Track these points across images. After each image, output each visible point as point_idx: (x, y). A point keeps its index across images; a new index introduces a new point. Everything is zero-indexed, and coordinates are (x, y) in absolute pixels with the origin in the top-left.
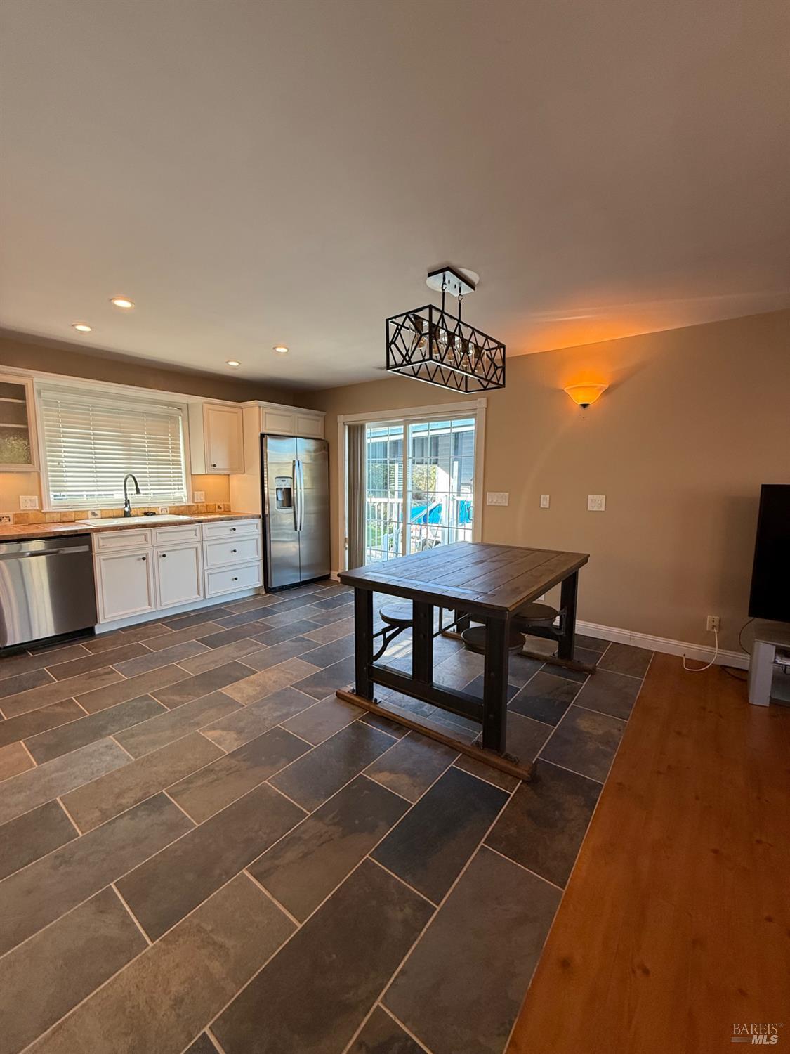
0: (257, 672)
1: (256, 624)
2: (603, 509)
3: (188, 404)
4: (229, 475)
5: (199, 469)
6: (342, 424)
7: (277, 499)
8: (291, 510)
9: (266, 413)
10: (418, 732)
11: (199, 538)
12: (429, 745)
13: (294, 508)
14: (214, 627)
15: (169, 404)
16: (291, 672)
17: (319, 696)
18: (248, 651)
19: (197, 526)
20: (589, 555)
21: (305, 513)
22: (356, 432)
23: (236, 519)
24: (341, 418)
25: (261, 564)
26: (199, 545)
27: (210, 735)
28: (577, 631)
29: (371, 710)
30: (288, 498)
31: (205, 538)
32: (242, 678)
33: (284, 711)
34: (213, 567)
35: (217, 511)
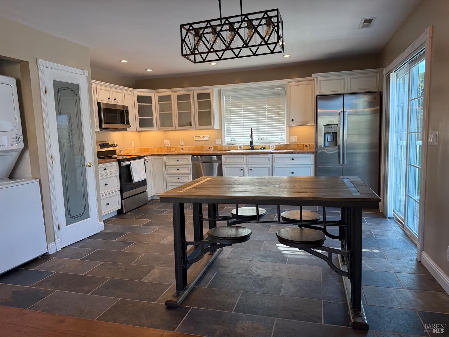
9: (320, 81)
11: (270, 163)
19: (270, 155)
24: (384, 72)
26: (270, 167)
31: (274, 163)
35: (304, 148)
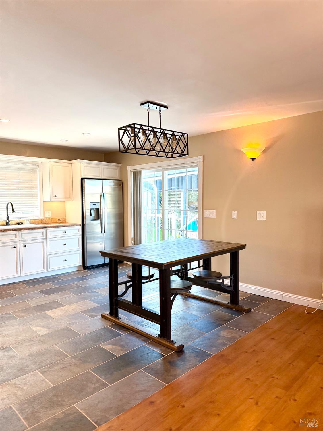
0: (65, 306)
1: (72, 285)
2: (265, 219)
3: (42, 163)
4: (65, 201)
5: (47, 198)
6: (130, 171)
7: (91, 215)
8: (99, 221)
9: (84, 166)
10: (135, 332)
11: (45, 237)
12: (137, 337)
13: (101, 221)
14: (49, 285)
15: (32, 163)
16: (83, 306)
17: (92, 316)
18: (64, 296)
19: (44, 230)
20: (246, 245)
21: (107, 224)
22: (137, 175)
23: (66, 226)
24: (129, 168)
25: (81, 252)
26: (45, 241)
27: (35, 329)
28: (240, 289)
29: (116, 323)
30: (98, 215)
31: (48, 237)
32: (57, 308)
33: (73, 321)
34: (52, 253)
35: (58, 222)
